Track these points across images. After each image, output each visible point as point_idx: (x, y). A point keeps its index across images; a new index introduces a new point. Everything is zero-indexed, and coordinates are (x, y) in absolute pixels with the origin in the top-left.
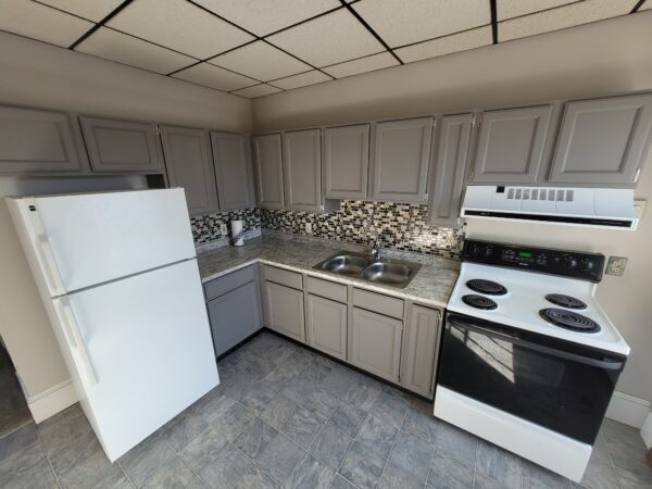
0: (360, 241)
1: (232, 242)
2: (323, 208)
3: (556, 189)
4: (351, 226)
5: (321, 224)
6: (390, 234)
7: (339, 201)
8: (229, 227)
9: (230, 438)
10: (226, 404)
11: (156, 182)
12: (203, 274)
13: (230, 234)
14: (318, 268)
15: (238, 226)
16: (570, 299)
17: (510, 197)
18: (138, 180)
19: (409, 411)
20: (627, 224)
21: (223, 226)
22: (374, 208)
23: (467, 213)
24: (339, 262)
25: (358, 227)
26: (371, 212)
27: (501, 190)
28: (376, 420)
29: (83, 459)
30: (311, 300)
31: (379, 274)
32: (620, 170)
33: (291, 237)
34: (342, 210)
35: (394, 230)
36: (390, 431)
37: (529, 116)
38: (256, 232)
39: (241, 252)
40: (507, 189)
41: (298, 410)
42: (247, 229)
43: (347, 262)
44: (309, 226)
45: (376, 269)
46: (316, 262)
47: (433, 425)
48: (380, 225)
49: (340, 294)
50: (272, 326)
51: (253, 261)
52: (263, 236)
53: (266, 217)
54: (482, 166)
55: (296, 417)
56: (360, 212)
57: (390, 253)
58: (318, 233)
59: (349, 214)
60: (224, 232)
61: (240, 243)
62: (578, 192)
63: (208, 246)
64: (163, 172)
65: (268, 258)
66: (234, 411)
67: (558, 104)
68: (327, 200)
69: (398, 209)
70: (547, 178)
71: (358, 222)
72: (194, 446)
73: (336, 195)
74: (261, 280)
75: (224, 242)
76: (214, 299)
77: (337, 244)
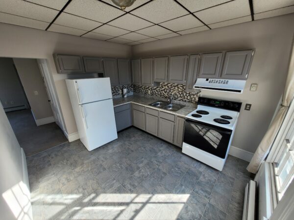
0: (166, 97)
1: (123, 96)
2: (153, 85)
3: (224, 80)
4: (163, 92)
5: (153, 91)
6: (176, 95)
7: (160, 83)
8: (122, 91)
9: (120, 151)
10: (119, 144)
11: (101, 75)
12: (114, 105)
13: (122, 93)
14: (150, 105)
15: (125, 90)
16: (228, 117)
17: (210, 82)
18: (96, 75)
19: (175, 151)
20: (240, 91)
21: (121, 91)
22: (171, 85)
23: (195, 87)
24: (158, 104)
25: (166, 92)
26: (170, 87)
27: (207, 80)
28: (164, 152)
29: (82, 150)
30: (147, 115)
31: (171, 108)
32: (241, 74)
33: (143, 95)
34: (161, 86)
35: (178, 94)
36: (167, 155)
37: (216, 56)
38: (131, 93)
39: (126, 100)
40: (209, 79)
41: (140, 147)
42: (128, 92)
43: (161, 104)
44: (149, 91)
45: (170, 107)
46: (150, 103)
47: (181, 155)
48: (173, 92)
49: (156, 114)
50: (135, 125)
51: (130, 102)
52: (134, 95)
53: (135, 88)
54: (202, 72)
55: (139, 148)
56: (166, 87)
57: (176, 102)
58: (152, 94)
59: (163, 87)
60: (120, 92)
61: (126, 96)
62: (230, 81)
63: (115, 97)
64: (103, 72)
65: (135, 102)
66: (121, 145)
67: (224, 52)
68: (155, 82)
69: (179, 86)
70: (221, 76)
71: (166, 90)
72: (110, 151)
73: (158, 81)
74: (132, 109)
75: (120, 96)
76: (117, 113)
77: (158, 98)
